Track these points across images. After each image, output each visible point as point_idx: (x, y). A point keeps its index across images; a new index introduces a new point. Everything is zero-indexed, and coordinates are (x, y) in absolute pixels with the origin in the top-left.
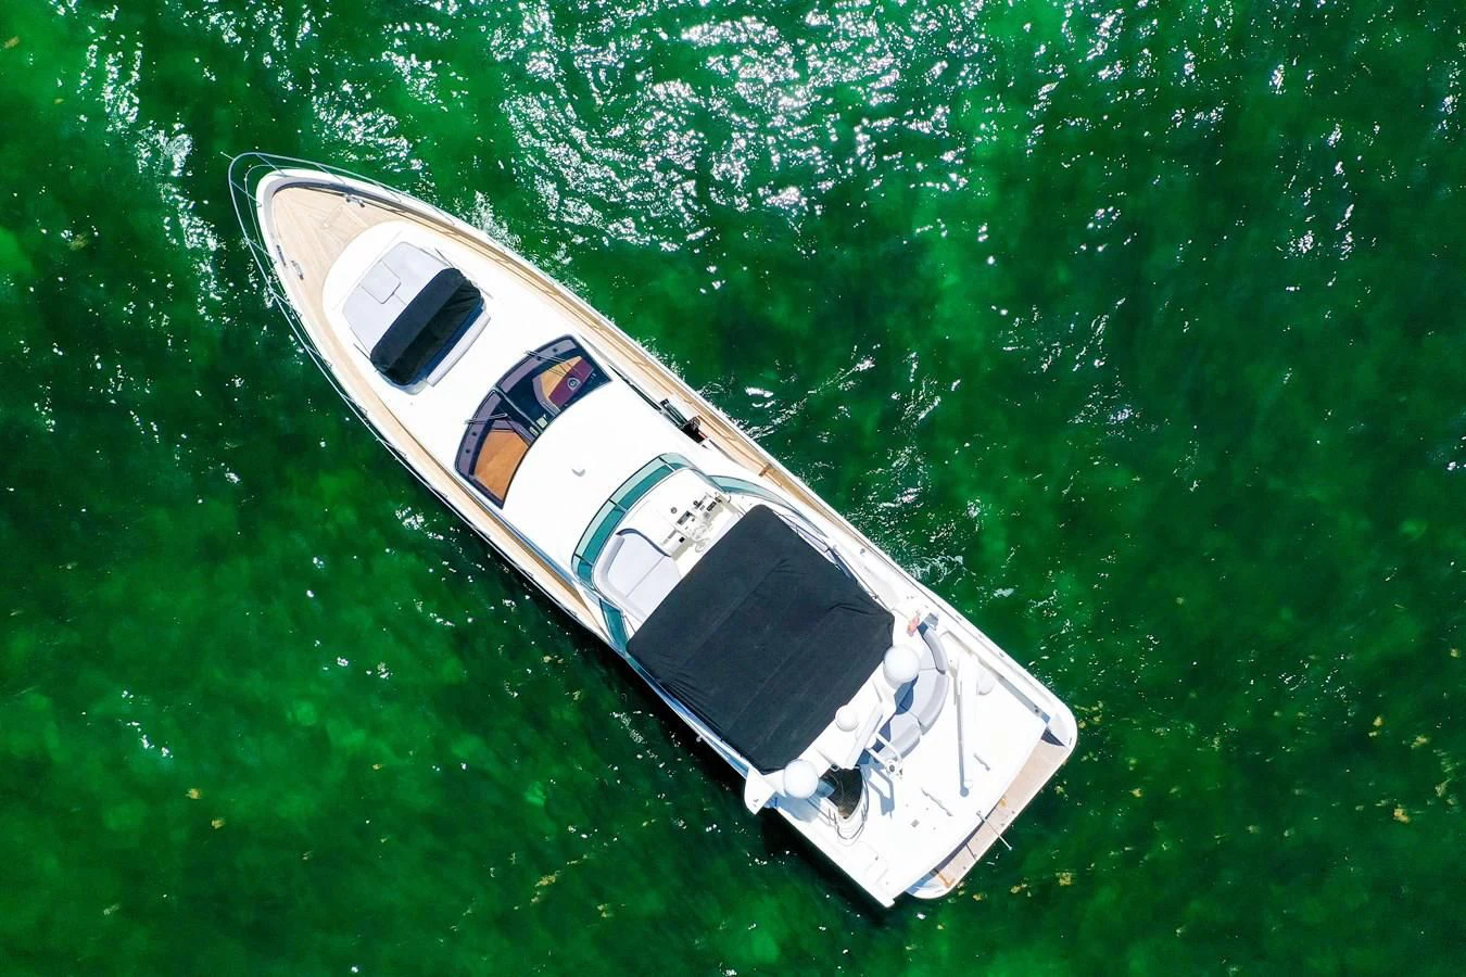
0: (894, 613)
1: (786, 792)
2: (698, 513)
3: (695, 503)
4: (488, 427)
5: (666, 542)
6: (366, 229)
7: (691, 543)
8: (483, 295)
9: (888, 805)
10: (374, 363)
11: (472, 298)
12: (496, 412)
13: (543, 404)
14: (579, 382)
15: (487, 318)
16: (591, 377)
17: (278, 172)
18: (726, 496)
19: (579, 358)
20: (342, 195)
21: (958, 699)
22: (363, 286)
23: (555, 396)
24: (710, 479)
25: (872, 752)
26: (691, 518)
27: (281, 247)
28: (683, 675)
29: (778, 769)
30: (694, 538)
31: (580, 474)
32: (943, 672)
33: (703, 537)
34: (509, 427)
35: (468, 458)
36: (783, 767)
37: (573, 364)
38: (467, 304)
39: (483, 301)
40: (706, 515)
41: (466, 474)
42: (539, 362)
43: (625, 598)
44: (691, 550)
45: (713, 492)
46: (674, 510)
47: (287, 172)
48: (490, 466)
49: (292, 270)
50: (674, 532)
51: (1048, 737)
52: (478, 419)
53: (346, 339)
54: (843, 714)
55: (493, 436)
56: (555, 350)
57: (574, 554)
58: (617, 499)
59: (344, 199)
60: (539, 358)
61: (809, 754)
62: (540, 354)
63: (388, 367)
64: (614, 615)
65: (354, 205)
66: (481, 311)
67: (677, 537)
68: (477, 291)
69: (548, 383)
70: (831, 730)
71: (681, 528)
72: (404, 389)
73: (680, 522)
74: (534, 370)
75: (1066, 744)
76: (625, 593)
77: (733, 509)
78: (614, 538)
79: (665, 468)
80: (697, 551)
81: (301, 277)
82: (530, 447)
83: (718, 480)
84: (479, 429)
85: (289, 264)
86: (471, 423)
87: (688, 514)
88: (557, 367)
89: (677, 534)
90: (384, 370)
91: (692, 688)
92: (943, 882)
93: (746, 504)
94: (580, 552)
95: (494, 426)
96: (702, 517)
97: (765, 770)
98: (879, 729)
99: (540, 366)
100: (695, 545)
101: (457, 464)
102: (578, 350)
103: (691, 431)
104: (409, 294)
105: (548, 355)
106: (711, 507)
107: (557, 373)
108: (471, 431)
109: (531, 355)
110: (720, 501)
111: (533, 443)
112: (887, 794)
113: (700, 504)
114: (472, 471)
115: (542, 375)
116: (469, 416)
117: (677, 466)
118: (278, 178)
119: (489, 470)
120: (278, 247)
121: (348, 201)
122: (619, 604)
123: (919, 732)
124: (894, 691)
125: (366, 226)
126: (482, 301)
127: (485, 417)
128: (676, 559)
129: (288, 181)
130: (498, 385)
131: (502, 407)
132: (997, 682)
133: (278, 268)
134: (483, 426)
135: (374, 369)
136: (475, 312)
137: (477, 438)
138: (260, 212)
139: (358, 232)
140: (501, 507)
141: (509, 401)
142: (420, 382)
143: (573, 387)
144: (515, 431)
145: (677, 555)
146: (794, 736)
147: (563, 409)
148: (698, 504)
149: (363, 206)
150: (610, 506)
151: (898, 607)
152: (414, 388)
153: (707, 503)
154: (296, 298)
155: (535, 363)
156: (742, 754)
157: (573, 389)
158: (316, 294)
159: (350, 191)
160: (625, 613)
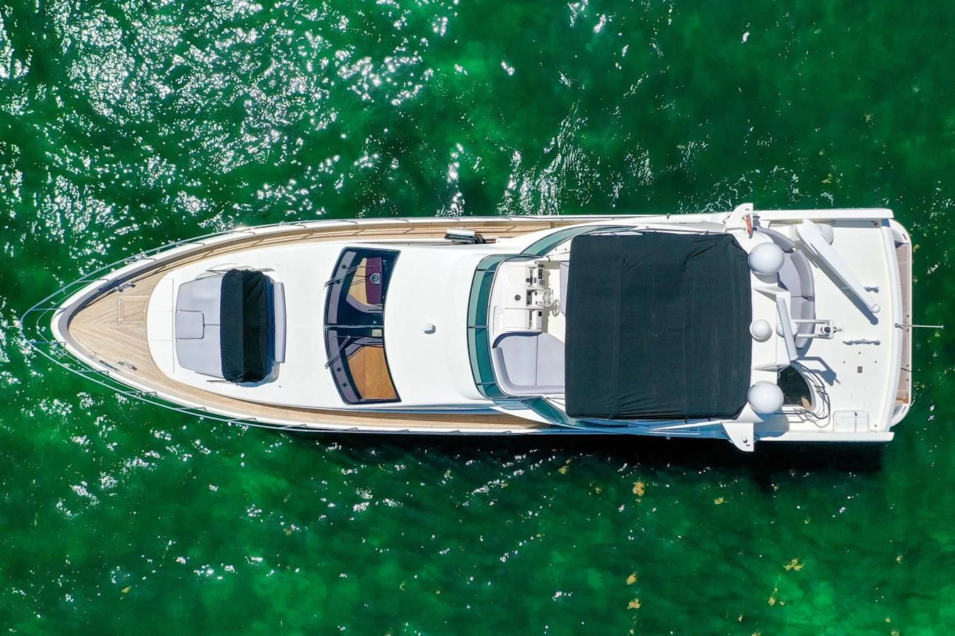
0: (729, 232)
2: (535, 286)
3: (528, 280)
4: (343, 355)
5: (530, 324)
6: (149, 299)
7: (547, 310)
8: (264, 273)
9: (830, 376)
10: (231, 380)
11: (258, 281)
12: (340, 341)
13: (366, 311)
14: (378, 275)
15: (280, 286)
16: (384, 262)
17: (58, 311)
18: (545, 259)
19: (365, 259)
20: (115, 291)
22: (180, 338)
23: (370, 299)
24: (523, 256)
26: (533, 294)
27: (103, 360)
29: (744, 406)
30: (547, 306)
31: (433, 331)
32: (791, 251)
33: (552, 302)
34: (358, 346)
35: (348, 389)
36: (747, 401)
37: (365, 266)
38: (258, 287)
39: (268, 277)
40: (542, 283)
41: (357, 401)
42: (340, 284)
43: (536, 387)
44: (551, 318)
45: (531, 263)
46: (518, 298)
47: (64, 306)
48: (368, 383)
49: (125, 370)
50: (531, 314)
51: (898, 245)
52: (333, 358)
53: (201, 382)
54: (756, 328)
55: (352, 361)
56: (344, 267)
57: (476, 385)
58: (473, 323)
59: (118, 292)
60: (338, 282)
61: (756, 377)
62: (336, 278)
63: (244, 375)
64: (538, 404)
65: (128, 290)
66: (272, 286)
67: (535, 314)
68: (259, 273)
69: (358, 294)
71: (533, 306)
72: (266, 382)
73: (529, 303)
74: (341, 292)
75: (904, 241)
76: (532, 383)
77: (556, 265)
78: (493, 352)
79: (486, 275)
80: (556, 315)
81: (134, 368)
82: (384, 347)
83: (528, 252)
84: (339, 364)
85: (118, 367)
86: (330, 364)
87: (529, 293)
88: (355, 279)
89: (533, 313)
90: (242, 379)
91: (636, 402)
92: (901, 401)
93: (562, 253)
94: (479, 381)
95: (347, 353)
96: (540, 287)
97: (733, 416)
98: (790, 317)
99: (343, 287)
100: (551, 311)
101: (345, 400)
102: (360, 253)
103: (478, 240)
104: (215, 316)
105: (342, 274)
106: (540, 273)
107: (358, 282)
108: (335, 370)
109: (331, 284)
110: (543, 266)
111: (384, 343)
112: (823, 369)
113: (531, 278)
114: (359, 397)
115: (349, 293)
116: (325, 361)
117: (494, 267)
118: (61, 314)
119: (368, 384)
120: (101, 361)
121: (121, 291)
122: (534, 393)
125: (148, 297)
126: (267, 279)
127: (336, 351)
128: (547, 331)
129: (70, 312)
130: (326, 322)
131: (342, 333)
132: (834, 228)
133: (113, 375)
134: (340, 359)
135: (234, 385)
136: (269, 289)
137: (343, 371)
138: (69, 349)
139: (146, 304)
140: (399, 400)
141: (343, 327)
142: (273, 368)
143: (377, 279)
144: (364, 346)
145: (544, 328)
146: (734, 373)
147: (383, 301)
148: (530, 280)
149: (133, 286)
150: (473, 331)
151: (727, 226)
152: (272, 375)
153: (535, 274)
154: (143, 385)
155: (338, 288)
156: (710, 417)
157: (378, 282)
158: (158, 375)
159: (116, 283)
160: (545, 396)
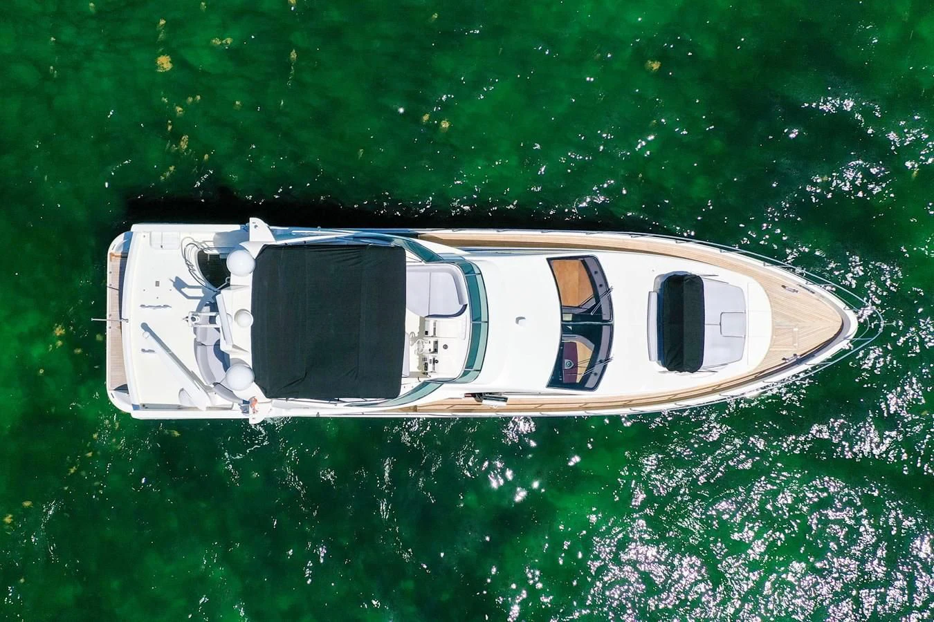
0: (269, 400)
1: (243, 248)
2: (430, 357)
3: (437, 362)
4: (597, 297)
5: (435, 324)
6: (770, 348)
7: (420, 337)
8: (666, 369)
9: (179, 284)
10: (696, 277)
11: (671, 363)
12: (600, 310)
13: (578, 337)
14: (566, 368)
15: (652, 359)
16: (561, 378)
17: (851, 337)
18: (422, 380)
19: (578, 381)
20: (801, 355)
21: (192, 376)
22: (742, 314)
23: (573, 347)
24: (442, 382)
25: (213, 314)
26: (432, 350)
27: (811, 294)
28: (357, 263)
29: (258, 256)
30: (420, 340)
31: (518, 319)
32: (215, 384)
33: (416, 344)
34: (584, 307)
35: (593, 268)
36: (256, 260)
37: (578, 376)
38: (671, 357)
40: (425, 359)
41: (585, 259)
42: (600, 360)
43: (431, 271)
44: (416, 331)
45: (434, 376)
46: (445, 347)
47: (845, 343)
48: (576, 274)
49: (792, 286)
50: (435, 334)
51: (123, 388)
52: (606, 296)
53: (724, 274)
54: (248, 320)
55: (590, 293)
56: (596, 374)
57: (481, 273)
58: (484, 326)
59: (798, 354)
60: (601, 362)
61: (248, 280)
63: (685, 282)
64: (429, 257)
65: (789, 355)
66: (659, 359)
67: (431, 333)
68: (671, 370)
69: (584, 351)
70: (248, 305)
71: (432, 340)
73: (436, 343)
74: (598, 352)
75: (113, 392)
76: (434, 275)
77: (412, 375)
78: (467, 301)
79: (472, 367)
80: (412, 333)
81: (784, 287)
82: (561, 306)
83: (437, 385)
84: (601, 291)
85: (798, 288)
86: (608, 291)
87: (436, 351)
88: (586, 365)
89: (432, 334)
90: (686, 278)
92: (116, 254)
93: (408, 384)
94: (478, 276)
95: (594, 299)
96: (427, 355)
97: (266, 248)
98: (221, 329)
99: (597, 358)
100: (417, 335)
101: (597, 260)
102: (581, 386)
103: (479, 396)
104: (710, 333)
105: (598, 368)
106: (426, 368)
107: (584, 362)
108: (604, 286)
109: (607, 359)
110: (424, 374)
111: (561, 309)
112: (185, 290)
113: (434, 363)
114: (584, 263)
115: (591, 353)
116: (613, 294)
117: (465, 373)
118: (849, 334)
120: (813, 293)
121: (795, 355)
122: (432, 266)
123: (198, 340)
124: (231, 357)
125: (771, 349)
126: (664, 365)
127: (603, 302)
128: (421, 318)
129: (841, 336)
130: (612, 327)
131: (598, 316)
132: (179, 403)
133: (803, 281)
134: (600, 294)
135: (693, 273)
136: (662, 357)
137: (598, 285)
138: (841, 305)
139: (773, 343)
140: (549, 260)
141: (597, 323)
142: (660, 287)
143: (567, 364)
144: (579, 307)
145: (423, 321)
146: (266, 284)
147: (562, 344)
148: (435, 361)
149: (784, 359)
150: (484, 318)
151: (270, 405)
152: (660, 281)
153: (430, 366)
154: (777, 273)
155: (601, 356)
156: (286, 247)
157: (566, 361)
158: (766, 283)
159: (799, 362)
160: (423, 263)
